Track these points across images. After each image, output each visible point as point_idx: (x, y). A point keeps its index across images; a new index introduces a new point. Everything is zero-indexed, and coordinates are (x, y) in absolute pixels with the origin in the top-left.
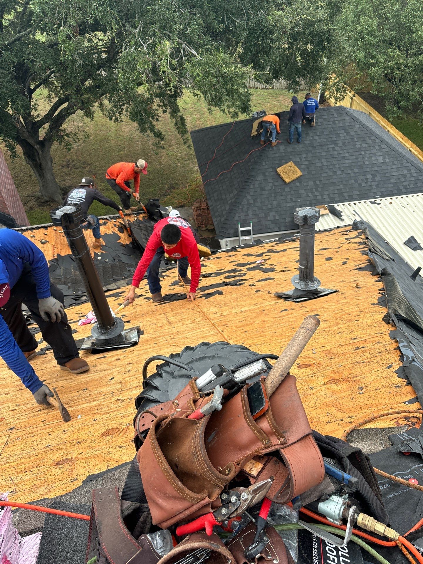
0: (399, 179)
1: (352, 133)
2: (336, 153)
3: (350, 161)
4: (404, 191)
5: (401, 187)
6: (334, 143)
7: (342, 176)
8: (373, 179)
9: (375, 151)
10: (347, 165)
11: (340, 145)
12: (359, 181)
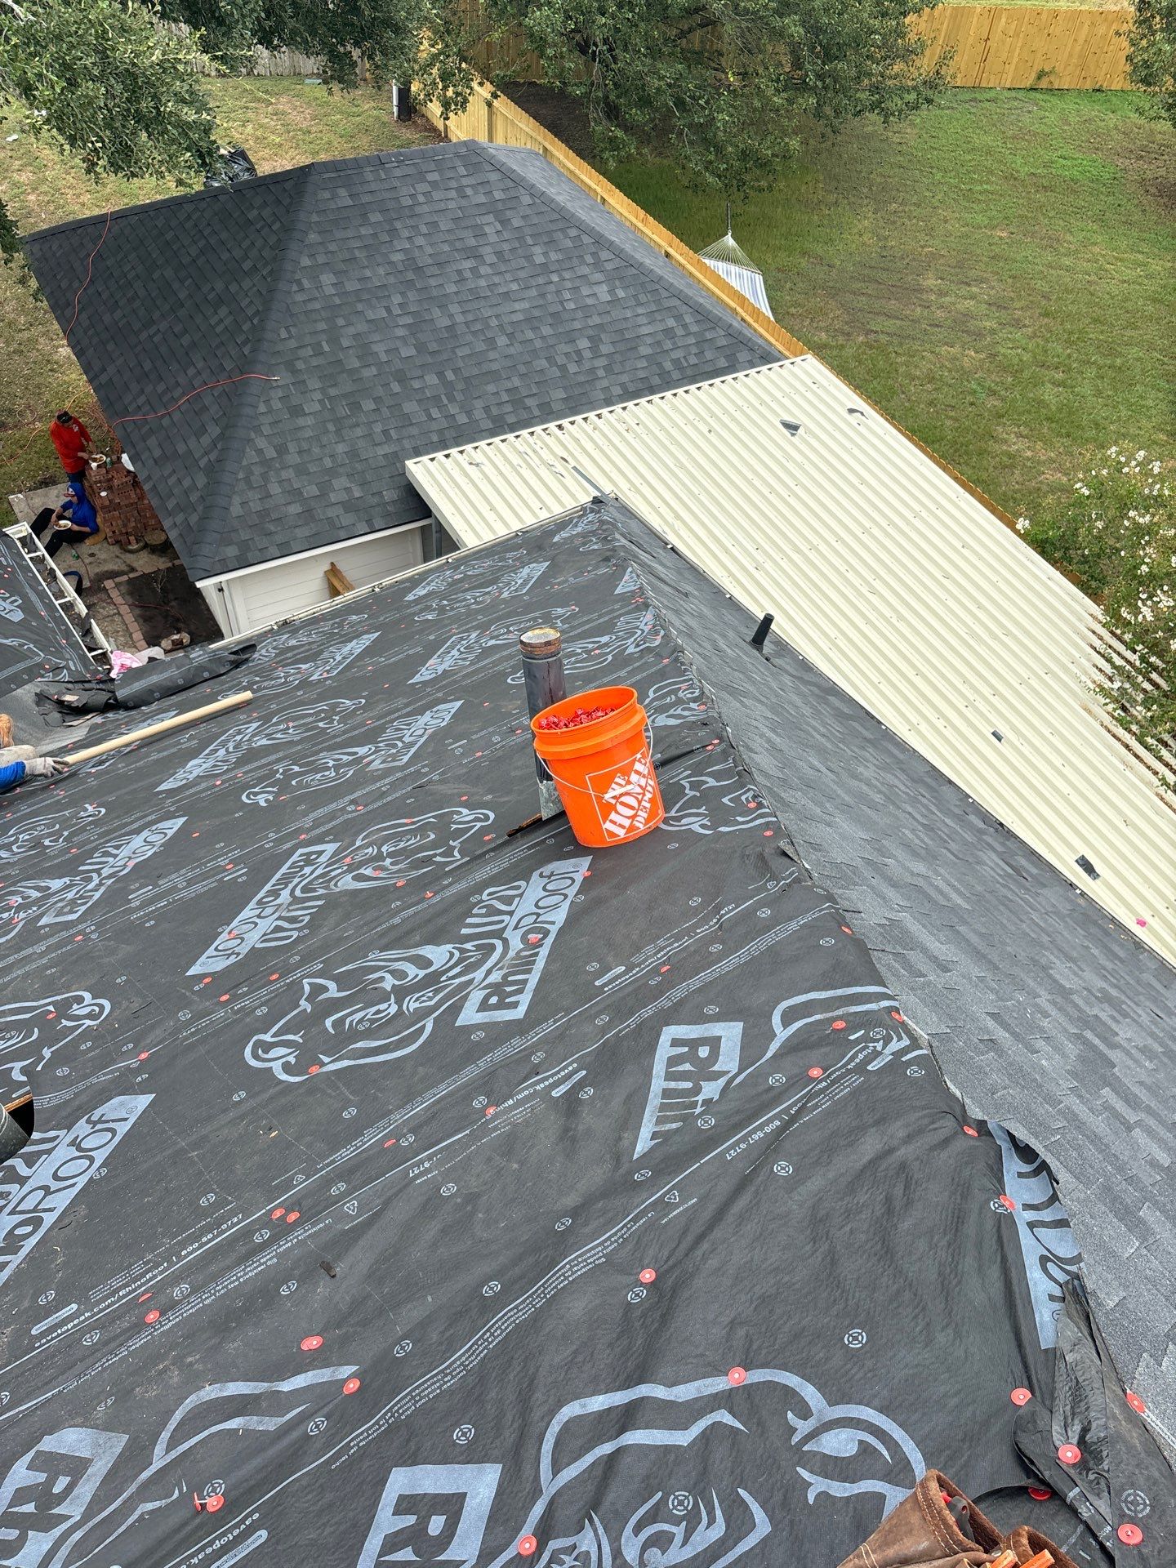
0: (658, 343)
1: (516, 223)
2: (483, 283)
3: (525, 305)
4: (676, 375)
6: (474, 254)
7: (512, 351)
8: (594, 349)
9: (585, 270)
10: (520, 317)
11: (491, 258)
12: (560, 360)
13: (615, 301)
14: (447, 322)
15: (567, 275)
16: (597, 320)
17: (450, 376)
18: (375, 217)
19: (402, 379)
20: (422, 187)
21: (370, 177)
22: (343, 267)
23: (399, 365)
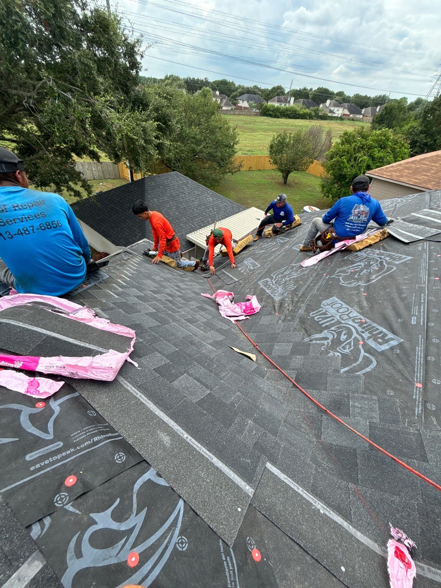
0: (225, 208)
1: (190, 187)
6: (183, 193)
8: (213, 210)
9: (206, 195)
11: (187, 194)
12: (208, 213)
13: (214, 200)
14: (183, 207)
15: (203, 196)
16: (211, 204)
17: (187, 218)
18: (161, 187)
19: (178, 219)
20: (169, 181)
21: (158, 179)
22: (157, 197)
23: (176, 216)
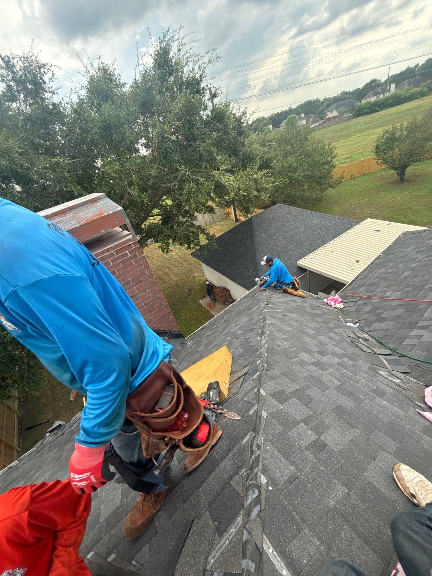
0: (334, 226)
1: (294, 214)
2: (293, 226)
3: (303, 227)
4: (341, 231)
5: (339, 230)
6: (288, 222)
7: (305, 236)
8: (321, 231)
10: (303, 230)
11: (292, 222)
13: (320, 222)
14: (289, 235)
20: (273, 214)
22: (265, 232)
